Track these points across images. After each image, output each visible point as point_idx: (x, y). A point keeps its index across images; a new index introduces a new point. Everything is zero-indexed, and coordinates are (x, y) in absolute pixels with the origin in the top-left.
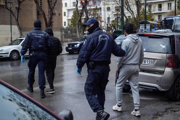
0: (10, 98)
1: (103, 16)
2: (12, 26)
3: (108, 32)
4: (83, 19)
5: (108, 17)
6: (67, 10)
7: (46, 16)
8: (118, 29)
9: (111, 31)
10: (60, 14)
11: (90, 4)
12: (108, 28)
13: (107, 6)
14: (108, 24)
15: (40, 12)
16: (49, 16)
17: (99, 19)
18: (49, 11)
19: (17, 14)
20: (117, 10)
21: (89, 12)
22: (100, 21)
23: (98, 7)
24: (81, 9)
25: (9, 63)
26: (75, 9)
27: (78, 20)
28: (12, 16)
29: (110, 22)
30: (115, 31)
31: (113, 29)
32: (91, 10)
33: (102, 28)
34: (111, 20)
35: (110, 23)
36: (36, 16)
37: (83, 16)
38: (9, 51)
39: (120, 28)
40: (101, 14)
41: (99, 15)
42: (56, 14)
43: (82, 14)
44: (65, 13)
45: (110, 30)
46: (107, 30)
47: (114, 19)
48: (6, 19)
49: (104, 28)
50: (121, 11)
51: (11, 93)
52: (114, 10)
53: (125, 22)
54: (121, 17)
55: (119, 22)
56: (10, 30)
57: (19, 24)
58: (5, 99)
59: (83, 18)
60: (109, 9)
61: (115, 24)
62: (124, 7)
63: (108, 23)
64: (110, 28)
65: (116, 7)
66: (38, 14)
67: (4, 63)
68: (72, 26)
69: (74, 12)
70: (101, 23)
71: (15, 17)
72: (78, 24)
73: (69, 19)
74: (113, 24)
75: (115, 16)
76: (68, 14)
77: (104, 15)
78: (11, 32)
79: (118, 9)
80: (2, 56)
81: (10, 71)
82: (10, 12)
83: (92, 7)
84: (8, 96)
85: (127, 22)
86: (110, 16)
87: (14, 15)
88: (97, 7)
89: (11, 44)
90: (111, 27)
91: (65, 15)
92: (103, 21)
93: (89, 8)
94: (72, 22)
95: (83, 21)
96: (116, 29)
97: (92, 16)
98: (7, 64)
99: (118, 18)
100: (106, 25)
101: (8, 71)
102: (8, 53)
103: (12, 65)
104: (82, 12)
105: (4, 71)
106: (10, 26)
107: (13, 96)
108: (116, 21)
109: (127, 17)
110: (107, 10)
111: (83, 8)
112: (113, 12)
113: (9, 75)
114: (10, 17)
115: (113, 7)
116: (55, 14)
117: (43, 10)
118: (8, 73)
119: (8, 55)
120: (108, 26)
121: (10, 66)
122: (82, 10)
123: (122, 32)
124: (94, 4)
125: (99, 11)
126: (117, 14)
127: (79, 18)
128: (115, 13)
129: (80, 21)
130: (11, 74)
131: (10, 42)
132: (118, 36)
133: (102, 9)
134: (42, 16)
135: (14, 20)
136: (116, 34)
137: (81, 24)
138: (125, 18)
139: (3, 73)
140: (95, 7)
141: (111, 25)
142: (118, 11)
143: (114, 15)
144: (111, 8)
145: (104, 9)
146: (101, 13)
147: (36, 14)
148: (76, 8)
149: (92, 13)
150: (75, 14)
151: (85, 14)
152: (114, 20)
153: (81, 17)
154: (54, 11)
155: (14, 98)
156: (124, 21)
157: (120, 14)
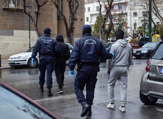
0: (24, 109)
1: (128, 22)
2: (30, 31)
3: (134, 39)
4: (107, 25)
5: (135, 23)
6: (90, 15)
7: (67, 21)
8: (145, 36)
9: (137, 39)
10: (82, 20)
11: (114, 9)
12: (134, 34)
13: (133, 11)
14: (135, 31)
15: (61, 17)
16: (70, 21)
17: (124, 25)
18: (70, 16)
19: (36, 18)
20: (144, 15)
21: (114, 17)
22: (126, 27)
23: (124, 12)
24: (105, 14)
25: (27, 70)
26: (99, 14)
27: (102, 25)
28: (31, 21)
29: (137, 28)
30: (141, 39)
31: (139, 36)
32: (116, 15)
33: (128, 35)
34: (138, 26)
35: (137, 30)
36: (57, 21)
37: (107, 21)
38: (27, 59)
39: (147, 36)
40: (127, 20)
41: (124, 20)
42: (78, 19)
43: (105, 19)
44: (88, 18)
45: (137, 37)
46: (133, 37)
47: (141, 25)
48: (24, 24)
49: (130, 35)
50: (148, 17)
51: (25, 104)
52: (141, 15)
53: (153, 29)
54: (148, 23)
55: (146, 29)
56: (29, 36)
57: (38, 29)
58: (20, 110)
59: (107, 23)
60: (135, 14)
61: (142, 31)
62: (152, 12)
63: (134, 29)
64: (136, 35)
65: (143, 12)
66: (59, 19)
67: (21, 70)
68: (95, 32)
69: (97, 17)
70: (126, 29)
71: (34, 22)
72: (101, 30)
73: (91, 24)
74: (140, 31)
75: (142, 22)
76: (91, 19)
77: (130, 21)
78: (30, 38)
79: (146, 14)
80: (19, 64)
81: (27, 79)
82: (28, 17)
83: (117, 12)
84: (22, 106)
85: (155, 29)
86: (137, 22)
87: (33, 20)
88: (122, 12)
89: (29, 51)
90: (138, 33)
91: (88, 20)
92: (129, 28)
93: (114, 13)
94: (95, 28)
95: (107, 27)
96: (142, 36)
97: (117, 21)
98: (25, 72)
99: (145, 24)
100: (132, 32)
101: (25, 79)
102: (26, 60)
103: (30, 73)
104: (105, 18)
105: (21, 79)
106: (29, 31)
107: (28, 107)
108: (143, 28)
109: (156, 24)
110: (134, 15)
111: (107, 13)
112: (140, 18)
113: (26, 83)
114: (28, 22)
115: (140, 13)
116: (76, 19)
117: (64, 15)
118: (25, 82)
119: (26, 63)
120: (135, 33)
121: (27, 74)
122: (106, 16)
123: (150, 40)
124: (120, 9)
125: (125, 17)
126: (144, 20)
127: (102, 24)
128: (142, 19)
129: (104, 27)
130: (28, 82)
131: (28, 48)
132: (145, 44)
133: (128, 14)
134: (63, 21)
135: (33, 25)
136: (143, 42)
137: (105, 30)
138: (153, 25)
139: (20, 81)
140: (121, 12)
141: (137, 31)
142: (145, 17)
143: (141, 20)
144: (138, 13)
145: (130, 14)
146: (127, 18)
147: (57, 19)
148: (99, 12)
149: (116, 19)
150: (98, 19)
151: (109, 19)
152: (141, 27)
153: (104, 23)
154: (76, 16)
155: (28, 109)
156: (152, 27)
157: (147, 20)
